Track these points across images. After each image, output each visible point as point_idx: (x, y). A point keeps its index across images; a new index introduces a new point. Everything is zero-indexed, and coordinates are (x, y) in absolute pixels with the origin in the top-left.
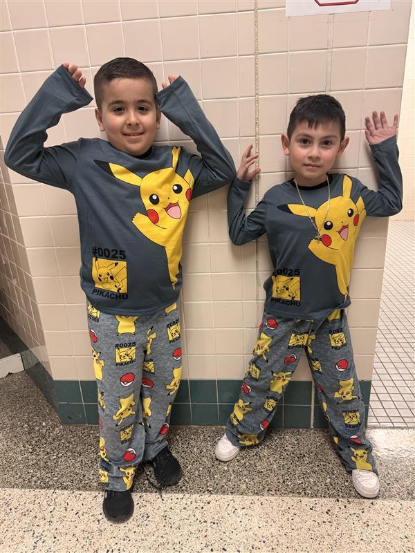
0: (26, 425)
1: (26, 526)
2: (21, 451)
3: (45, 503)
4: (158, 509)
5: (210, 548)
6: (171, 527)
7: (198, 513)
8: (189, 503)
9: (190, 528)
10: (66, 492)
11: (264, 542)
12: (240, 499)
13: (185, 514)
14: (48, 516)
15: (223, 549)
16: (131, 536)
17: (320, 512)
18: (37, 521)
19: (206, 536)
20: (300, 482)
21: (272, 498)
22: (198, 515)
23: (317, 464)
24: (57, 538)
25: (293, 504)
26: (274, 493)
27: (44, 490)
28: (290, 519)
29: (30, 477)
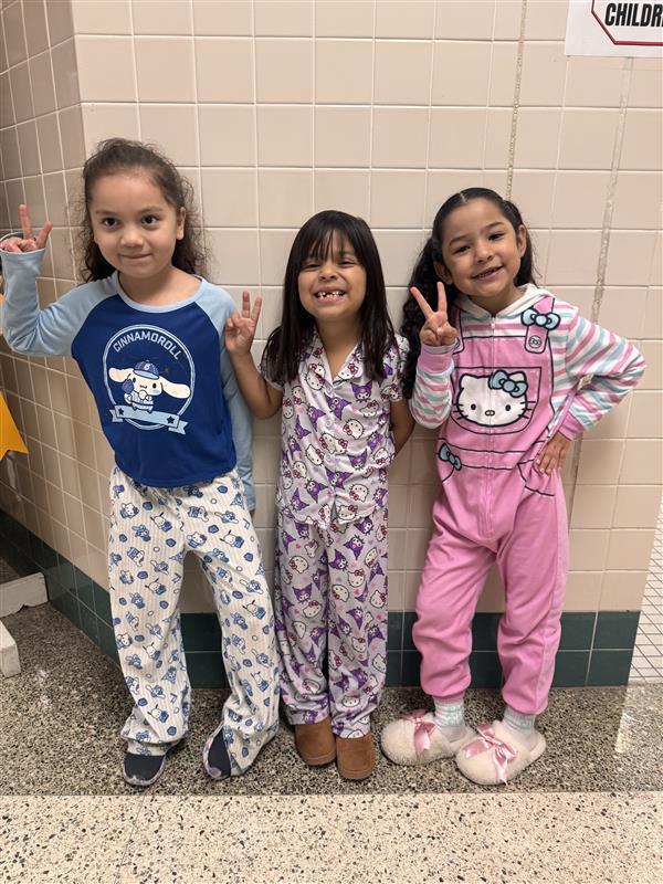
0: (75, 692)
1: (119, 856)
2: (77, 733)
3: (141, 817)
4: (336, 820)
5: (437, 877)
6: (366, 847)
7: (402, 822)
8: (384, 808)
9: (396, 847)
10: (174, 799)
11: (519, 863)
12: (464, 799)
13: (382, 826)
14: (153, 838)
15: (459, 877)
16: (304, 864)
17: (592, 813)
18: (135, 848)
19: (426, 859)
20: (550, 769)
21: (514, 796)
22: (406, 827)
23: (568, 741)
24: (179, 875)
25: (547, 803)
26: (513, 787)
27: (134, 797)
28: (550, 826)
29: (104, 776)
